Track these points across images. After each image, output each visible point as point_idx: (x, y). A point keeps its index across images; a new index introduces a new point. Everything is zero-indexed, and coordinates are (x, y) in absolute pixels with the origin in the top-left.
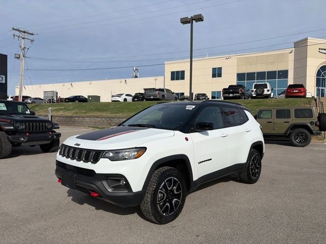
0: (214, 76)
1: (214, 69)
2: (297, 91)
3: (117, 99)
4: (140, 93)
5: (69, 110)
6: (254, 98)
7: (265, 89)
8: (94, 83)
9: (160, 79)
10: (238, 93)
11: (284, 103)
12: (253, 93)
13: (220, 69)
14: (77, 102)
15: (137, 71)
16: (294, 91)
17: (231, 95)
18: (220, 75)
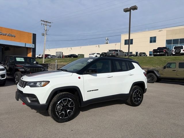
0: (151, 42)
1: (151, 38)
3: (92, 56)
4: (104, 53)
5: (66, 62)
6: (174, 55)
7: (181, 50)
8: (82, 47)
9: (119, 44)
10: (163, 52)
12: (173, 52)
13: (155, 38)
15: (107, 40)
17: (158, 53)
18: (155, 41)
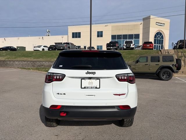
0: (98, 36)
1: (98, 32)
2: (149, 46)
3: (38, 49)
4: (53, 45)
6: (125, 49)
7: (131, 44)
8: (21, 38)
9: (65, 37)
10: (116, 46)
11: (144, 52)
12: (124, 46)
13: (102, 32)
14: (9, 50)
15: (49, 32)
16: (147, 46)
17: (112, 48)
18: (102, 36)
